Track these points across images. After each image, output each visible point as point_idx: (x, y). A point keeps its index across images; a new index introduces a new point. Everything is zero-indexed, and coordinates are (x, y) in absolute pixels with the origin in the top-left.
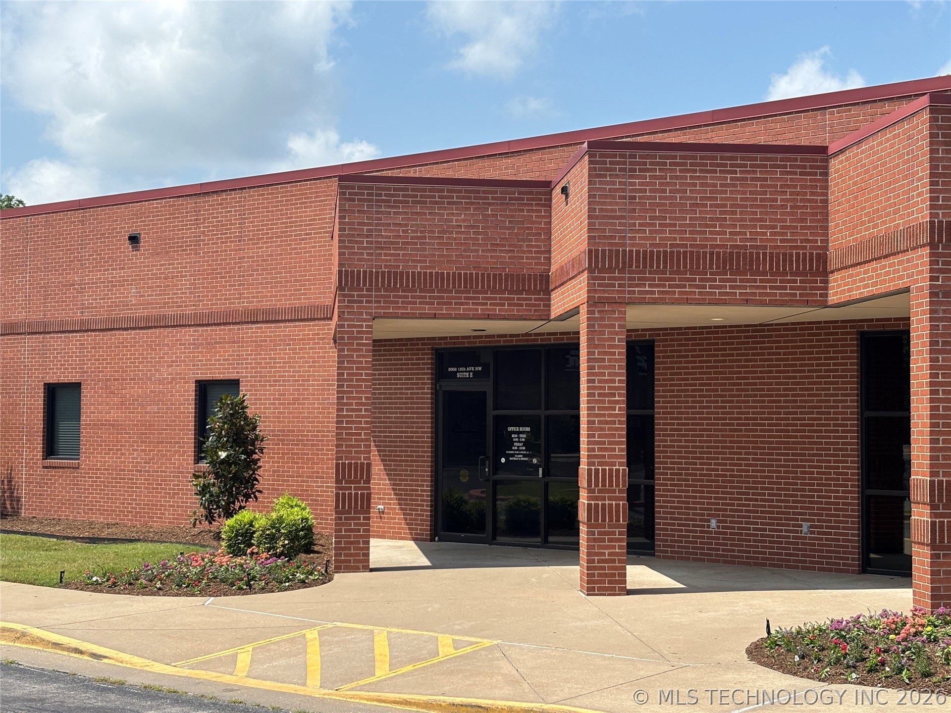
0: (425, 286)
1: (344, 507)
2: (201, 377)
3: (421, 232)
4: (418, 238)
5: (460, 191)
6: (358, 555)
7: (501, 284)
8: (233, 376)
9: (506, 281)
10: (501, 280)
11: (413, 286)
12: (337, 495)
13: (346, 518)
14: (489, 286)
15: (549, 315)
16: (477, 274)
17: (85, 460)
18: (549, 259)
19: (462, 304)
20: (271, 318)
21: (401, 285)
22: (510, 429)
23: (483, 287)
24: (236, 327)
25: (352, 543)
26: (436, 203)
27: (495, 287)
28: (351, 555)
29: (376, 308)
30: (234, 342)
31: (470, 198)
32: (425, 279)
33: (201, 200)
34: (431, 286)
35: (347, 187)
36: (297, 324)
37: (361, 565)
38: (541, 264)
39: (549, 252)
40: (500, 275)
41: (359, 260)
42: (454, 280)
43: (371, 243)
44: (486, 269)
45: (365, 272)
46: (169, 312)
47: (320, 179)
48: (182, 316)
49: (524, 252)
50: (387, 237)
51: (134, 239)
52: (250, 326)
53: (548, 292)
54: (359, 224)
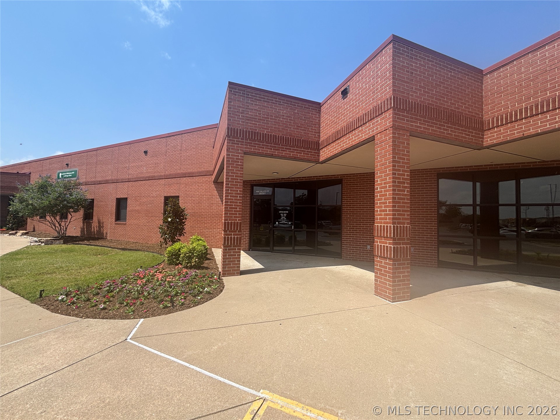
0: (268, 141)
1: (228, 244)
2: (166, 195)
3: (267, 115)
4: (265, 118)
5: (284, 100)
6: (234, 267)
7: (300, 144)
8: (177, 195)
9: (303, 143)
10: (300, 142)
11: (263, 140)
12: (225, 238)
13: (229, 249)
14: (295, 145)
15: (319, 160)
16: (291, 138)
17: (128, 222)
18: (319, 136)
19: (284, 151)
20: (191, 175)
21: (258, 138)
22: (280, 212)
23: (293, 144)
24: (178, 179)
25: (231, 261)
26: (274, 103)
27: (298, 145)
28: (231, 267)
29: (245, 148)
30: (177, 184)
31: (288, 104)
32: (268, 137)
33: (168, 138)
34: (271, 141)
35: (233, 88)
36: (200, 177)
37: (236, 272)
38: (316, 138)
39: (319, 133)
40: (300, 140)
41: (238, 124)
42: (281, 139)
43: (244, 116)
44: (294, 136)
45: (240, 130)
46: (156, 174)
48: (160, 176)
49: (310, 131)
50: (251, 115)
51: (146, 152)
52: (183, 178)
53: (319, 150)
54: (238, 107)
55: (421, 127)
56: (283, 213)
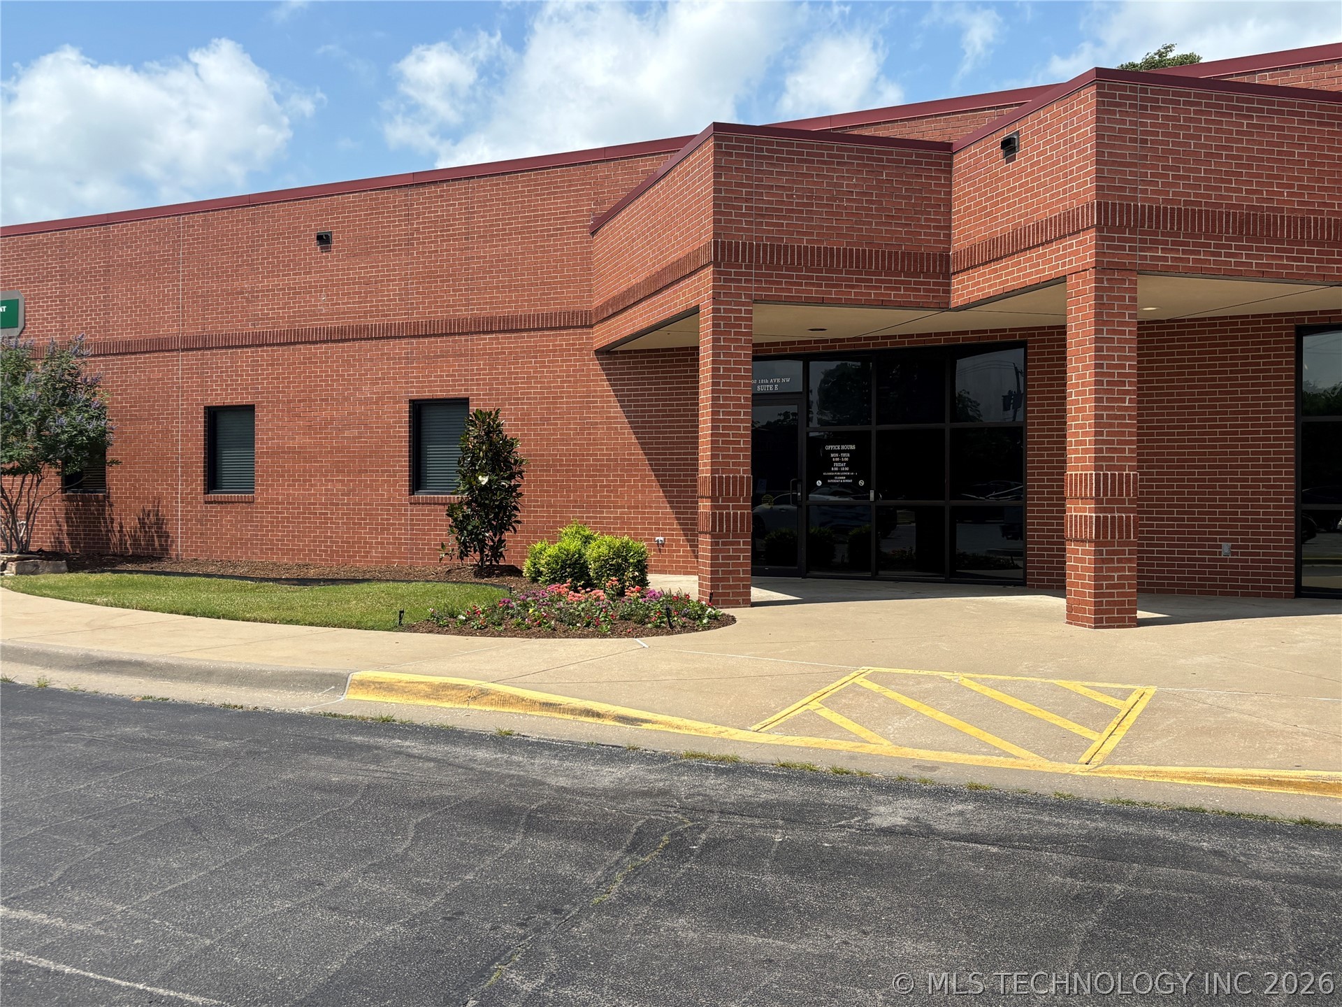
0: (812, 264)
1: (721, 530)
2: (415, 395)
3: (808, 197)
4: (804, 205)
5: (851, 150)
6: (737, 587)
7: (896, 265)
8: (460, 394)
9: (903, 261)
10: (896, 260)
11: (799, 264)
12: (714, 515)
13: (724, 543)
14: (883, 267)
15: (948, 303)
16: (870, 251)
17: (260, 494)
18: (949, 236)
19: (853, 287)
20: (509, 326)
21: (786, 262)
22: (828, 447)
23: (877, 267)
24: (463, 338)
25: (730, 572)
26: (824, 163)
27: (890, 268)
28: (730, 587)
29: (757, 289)
30: (461, 355)
31: (862, 158)
32: (812, 255)
33: (412, 192)
34: (819, 265)
35: (723, 139)
36: (546, 333)
37: (740, 599)
38: (940, 242)
39: (949, 228)
40: (897, 253)
41: (737, 229)
42: (845, 256)
43: (751, 208)
44: (880, 245)
45: (744, 244)
46: (371, 321)
47: (575, 165)
48: (389, 327)
49: (922, 227)
50: (771, 202)
51: (324, 240)
52: (482, 336)
53: (948, 276)
54: (737, 185)
55: (1166, 259)
56: (840, 452)
